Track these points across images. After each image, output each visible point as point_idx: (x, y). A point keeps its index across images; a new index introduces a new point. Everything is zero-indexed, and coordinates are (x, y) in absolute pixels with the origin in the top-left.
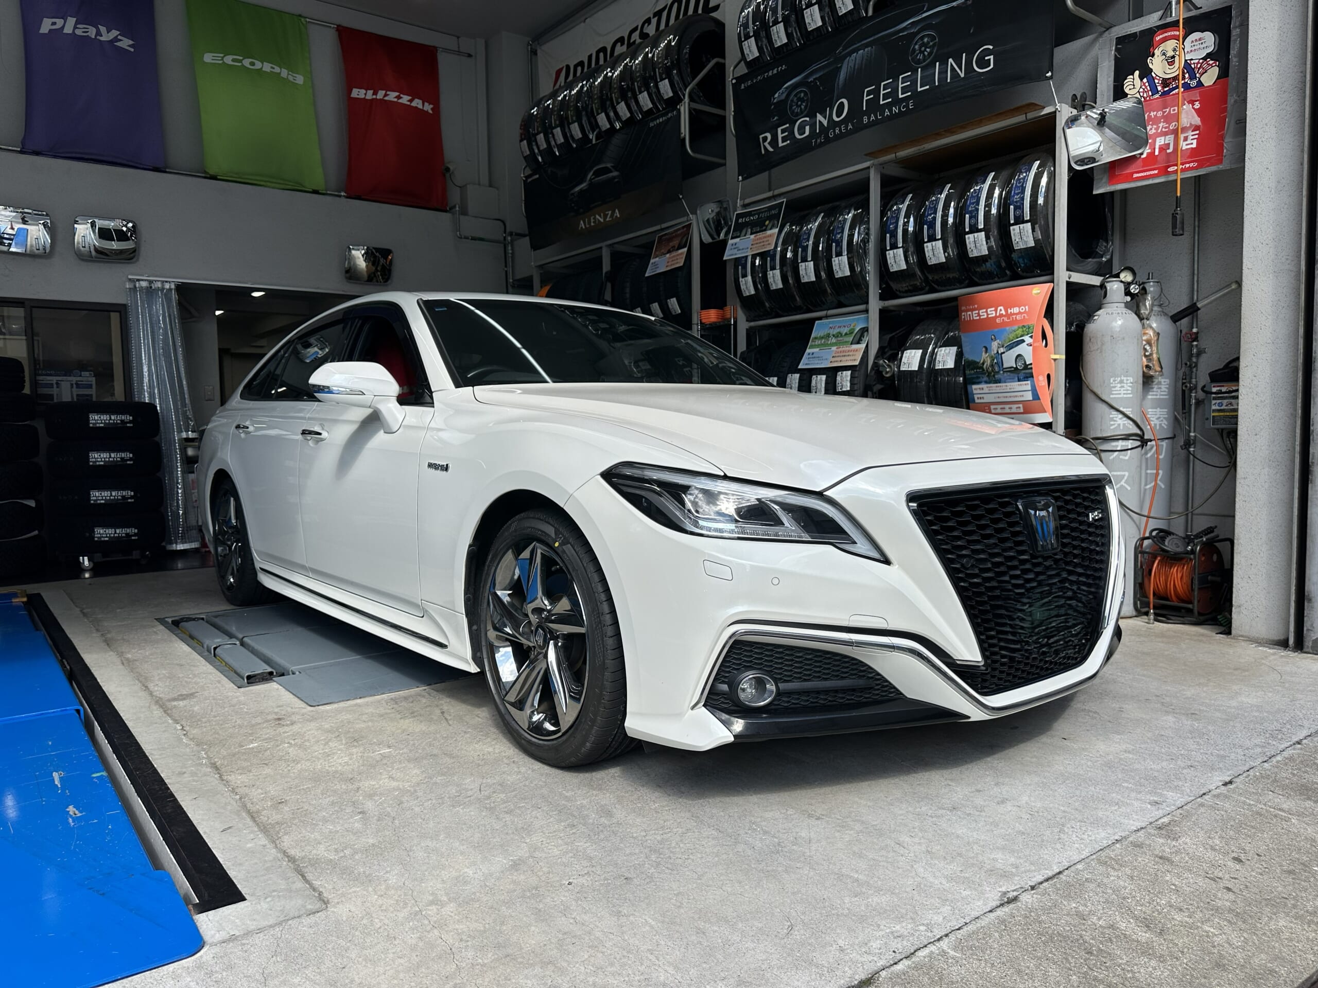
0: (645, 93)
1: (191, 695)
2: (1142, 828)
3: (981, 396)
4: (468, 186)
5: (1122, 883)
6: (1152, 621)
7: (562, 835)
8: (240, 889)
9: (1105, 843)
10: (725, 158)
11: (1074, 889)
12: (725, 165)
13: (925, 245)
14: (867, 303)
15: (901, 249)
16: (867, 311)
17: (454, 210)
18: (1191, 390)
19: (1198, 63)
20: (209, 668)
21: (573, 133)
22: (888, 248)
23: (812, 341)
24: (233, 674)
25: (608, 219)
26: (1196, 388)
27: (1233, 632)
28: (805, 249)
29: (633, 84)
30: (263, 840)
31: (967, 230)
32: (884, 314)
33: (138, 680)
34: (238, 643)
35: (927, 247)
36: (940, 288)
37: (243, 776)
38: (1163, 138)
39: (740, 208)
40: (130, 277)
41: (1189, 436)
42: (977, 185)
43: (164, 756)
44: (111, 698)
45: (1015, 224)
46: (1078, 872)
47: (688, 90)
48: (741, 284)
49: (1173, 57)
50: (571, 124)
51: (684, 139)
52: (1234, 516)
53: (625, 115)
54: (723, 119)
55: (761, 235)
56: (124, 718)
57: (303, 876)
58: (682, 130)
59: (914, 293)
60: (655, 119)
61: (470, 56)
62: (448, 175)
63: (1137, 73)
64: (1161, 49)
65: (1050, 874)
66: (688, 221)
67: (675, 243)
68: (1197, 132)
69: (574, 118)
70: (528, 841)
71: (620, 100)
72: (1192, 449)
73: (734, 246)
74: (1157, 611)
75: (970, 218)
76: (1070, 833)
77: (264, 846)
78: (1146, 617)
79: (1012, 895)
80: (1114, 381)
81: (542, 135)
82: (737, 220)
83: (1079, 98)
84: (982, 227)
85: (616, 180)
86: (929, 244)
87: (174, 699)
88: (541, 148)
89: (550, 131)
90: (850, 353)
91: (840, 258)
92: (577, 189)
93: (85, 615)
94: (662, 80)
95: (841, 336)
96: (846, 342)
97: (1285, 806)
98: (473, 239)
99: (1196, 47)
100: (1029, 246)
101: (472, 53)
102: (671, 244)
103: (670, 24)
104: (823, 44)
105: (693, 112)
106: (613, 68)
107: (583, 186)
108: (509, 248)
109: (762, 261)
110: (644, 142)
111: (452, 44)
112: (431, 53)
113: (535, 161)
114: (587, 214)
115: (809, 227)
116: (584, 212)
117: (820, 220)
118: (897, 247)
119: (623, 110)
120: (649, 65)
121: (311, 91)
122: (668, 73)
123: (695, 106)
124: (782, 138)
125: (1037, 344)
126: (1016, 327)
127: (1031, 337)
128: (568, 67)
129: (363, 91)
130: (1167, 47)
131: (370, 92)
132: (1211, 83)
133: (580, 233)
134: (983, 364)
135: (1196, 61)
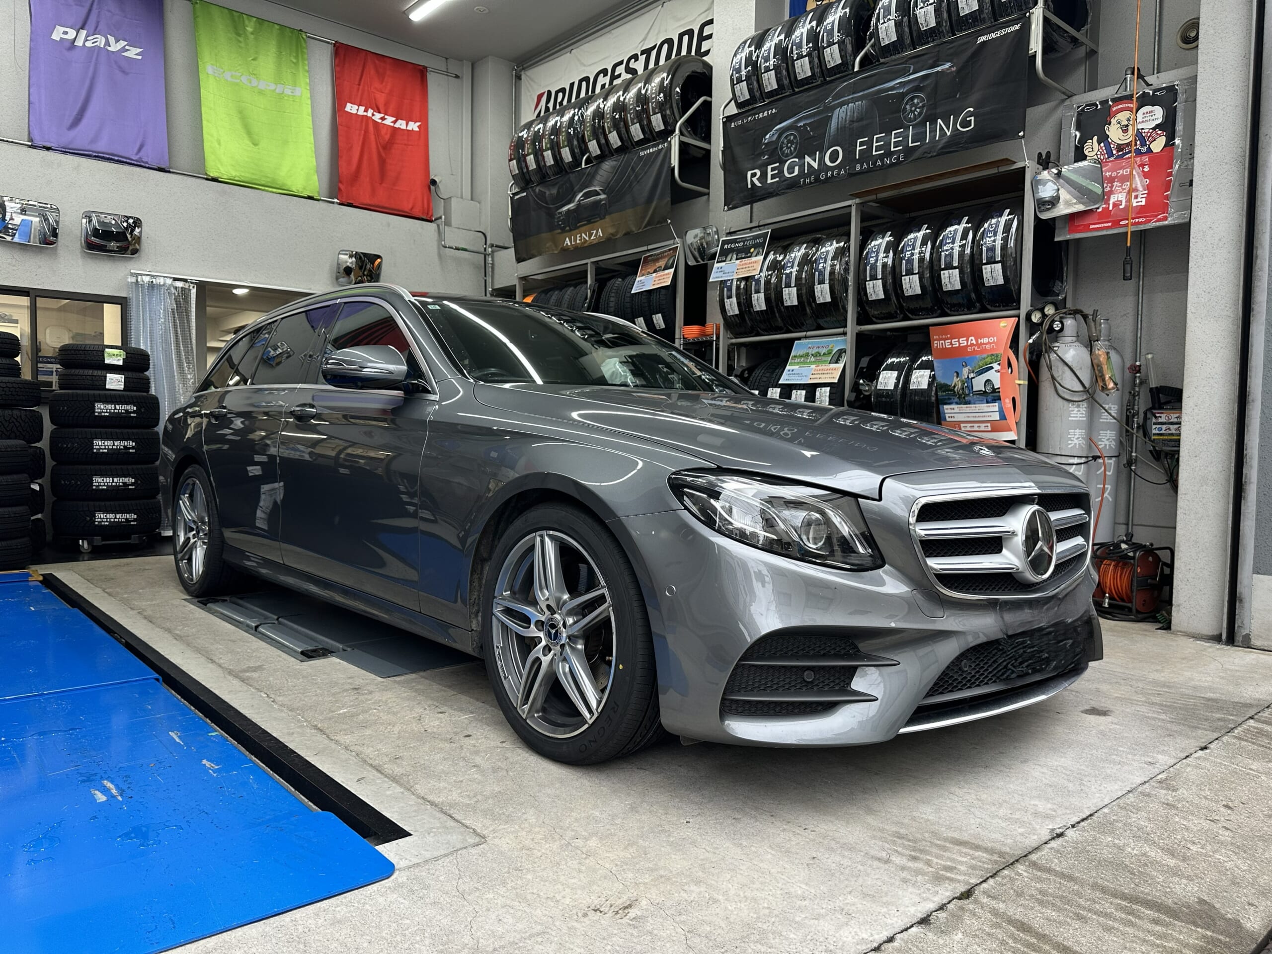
0: (638, 125)
1: (259, 668)
2: (1145, 782)
3: (952, 415)
4: (452, 199)
5: (1142, 823)
8: (401, 826)
9: (1120, 794)
10: (708, 188)
11: (1107, 827)
13: (903, 278)
14: (845, 326)
15: (880, 280)
16: (844, 334)
17: (439, 221)
18: (1133, 417)
19: (1148, 132)
20: (261, 644)
21: (563, 156)
22: (868, 279)
23: (792, 359)
25: (593, 238)
26: (1138, 414)
27: (1173, 627)
28: (788, 276)
29: (626, 115)
30: (399, 789)
31: (943, 266)
33: (199, 653)
34: (276, 622)
35: (905, 280)
36: (914, 317)
37: (349, 736)
39: (726, 235)
40: (132, 271)
41: (1131, 456)
42: (952, 226)
43: (266, 719)
44: (185, 670)
45: (987, 263)
47: (678, 124)
48: (726, 304)
49: (1127, 126)
50: (562, 148)
51: (673, 169)
52: (1175, 528)
53: (616, 143)
55: (746, 261)
56: (207, 686)
57: (451, 817)
58: (672, 162)
59: (889, 320)
60: (646, 149)
61: (457, 77)
62: (432, 188)
63: (1095, 138)
64: (1116, 119)
65: (1084, 816)
66: (674, 244)
67: (662, 263)
69: (566, 143)
71: (612, 129)
72: (1133, 468)
73: (720, 270)
75: (946, 256)
76: (1089, 785)
79: (1059, 831)
80: (1073, 405)
81: (532, 156)
84: (957, 264)
85: (603, 202)
86: (907, 278)
87: (245, 671)
88: (531, 168)
89: (540, 153)
90: (829, 372)
91: (822, 286)
92: (565, 208)
93: (110, 594)
94: (655, 113)
95: (820, 355)
96: (825, 361)
97: (1253, 767)
98: (457, 249)
99: (1147, 119)
101: (459, 75)
102: (658, 265)
103: (661, 64)
104: (811, 93)
105: (682, 145)
106: (605, 99)
107: (571, 206)
108: (489, 259)
109: (746, 284)
110: (633, 169)
111: (440, 64)
112: (421, 73)
113: (523, 179)
114: (574, 232)
115: (793, 255)
116: (571, 230)
117: (803, 251)
118: (877, 279)
119: (614, 139)
120: (642, 99)
121: (309, 102)
122: (661, 107)
123: (684, 139)
124: (772, 175)
125: (1004, 371)
126: (985, 356)
127: (999, 364)
128: (549, 92)
129: (356, 107)
130: (1123, 117)
131: (362, 108)
132: (1159, 150)
133: (565, 250)
134: (954, 387)
135: (1147, 130)
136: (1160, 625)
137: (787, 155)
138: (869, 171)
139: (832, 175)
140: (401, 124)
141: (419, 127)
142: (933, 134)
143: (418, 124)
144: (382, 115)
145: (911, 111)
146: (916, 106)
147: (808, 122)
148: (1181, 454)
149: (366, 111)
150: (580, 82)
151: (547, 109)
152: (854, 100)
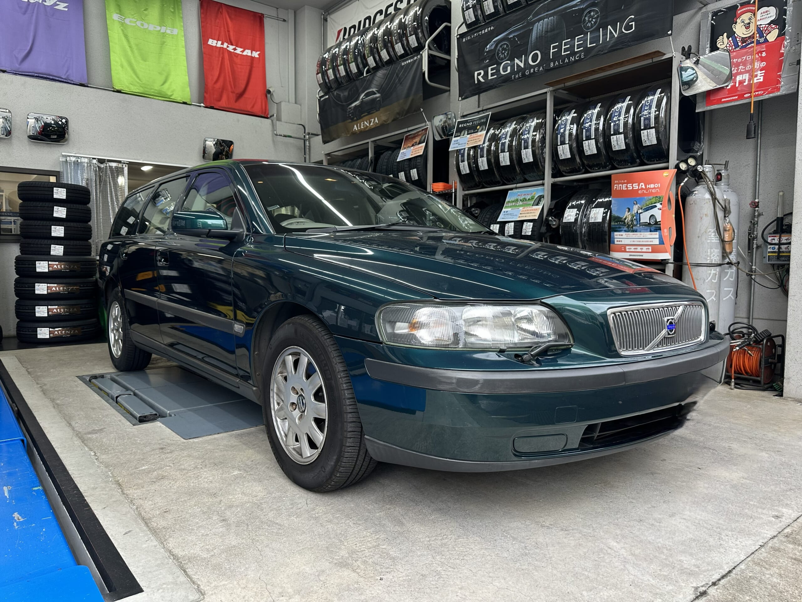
0: (400, 44)
1: (101, 430)
2: (775, 536)
3: (620, 240)
4: (282, 103)
5: (775, 580)
6: (732, 388)
7: (370, 539)
8: (138, 582)
9: (754, 549)
10: (449, 86)
11: (745, 585)
12: (449, 91)
13: (584, 142)
14: (544, 179)
15: (568, 145)
16: (543, 184)
17: (272, 118)
18: (754, 239)
19: (765, 27)
20: (113, 411)
21: (351, 69)
22: (559, 144)
23: (507, 204)
24: (128, 415)
25: (371, 124)
26: (757, 238)
27: (784, 395)
28: (503, 145)
29: (392, 39)
30: (155, 543)
31: (612, 133)
32: (554, 186)
33: (64, 418)
34: (132, 393)
36: (592, 170)
37: (138, 491)
38: (741, 76)
39: (460, 118)
40: (63, 154)
41: (752, 269)
42: (619, 103)
43: (81, 475)
44: (45, 431)
45: (644, 129)
46: (742, 571)
47: (427, 42)
48: (460, 166)
49: (749, 23)
50: (350, 63)
51: (424, 74)
52: (786, 321)
53: (386, 58)
54: (449, 62)
55: (474, 135)
56: (54, 446)
57: (185, 571)
58: (423, 68)
59: (574, 174)
60: (406, 61)
61: (284, 21)
62: (269, 96)
63: (725, 34)
64: (741, 19)
65: (724, 573)
66: (425, 126)
67: (417, 140)
68: (764, 71)
69: (353, 60)
70: (346, 544)
71: (383, 48)
72: (753, 277)
73: (456, 142)
74: (737, 381)
75: (614, 125)
76: (727, 540)
77: (156, 546)
78: (729, 385)
79: (703, 589)
81: (331, 70)
82: (458, 125)
83: (686, 50)
84: (622, 131)
85: (379, 99)
86: (586, 142)
87: (89, 433)
88: (331, 79)
89: (336, 68)
90: (532, 212)
91: (527, 150)
92: (353, 105)
93: (29, 373)
94: (411, 35)
95: (526, 200)
96: (529, 204)
98: (285, 136)
99: (764, 17)
100: (653, 143)
101: (286, 19)
102: (415, 141)
104: (518, 13)
105: (430, 57)
106: (378, 28)
107: (357, 103)
108: (307, 143)
109: (474, 152)
110: (397, 75)
111: (273, 12)
112: (259, 19)
113: (326, 87)
114: (359, 121)
115: (506, 130)
116: (357, 120)
117: (513, 126)
118: (565, 144)
119: (384, 55)
120: (402, 26)
121: (183, 39)
122: (415, 31)
123: (431, 52)
124: (491, 74)
125: (664, 209)
126: (651, 197)
127: (661, 204)
128: (345, 29)
129: (215, 42)
130: (746, 17)
131: (220, 43)
132: (773, 40)
133: (354, 133)
134: (625, 219)
135: (764, 26)
136: (776, 393)
137: (502, 59)
138: (559, 67)
139: (534, 71)
140: (248, 52)
141: (259, 55)
142: (605, 37)
143: (258, 53)
144: (234, 47)
145: (589, 22)
146: (592, 17)
147: (516, 34)
148: (791, 266)
149: (222, 44)
150: (365, 20)
151: (344, 39)
152: (548, 16)
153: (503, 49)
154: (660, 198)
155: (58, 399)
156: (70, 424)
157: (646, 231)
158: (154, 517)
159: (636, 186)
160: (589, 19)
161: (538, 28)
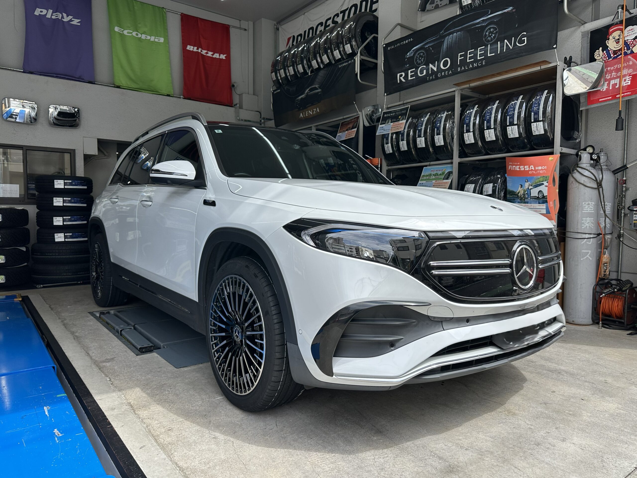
0: (338, 50)
1: (112, 359)
4: (243, 95)
6: (600, 327)
12: (376, 87)
13: (485, 131)
14: (452, 159)
15: (472, 133)
17: (236, 106)
18: (621, 210)
20: (119, 343)
21: (299, 69)
22: (465, 132)
23: (422, 177)
24: (132, 347)
25: (314, 113)
26: (624, 208)
28: (420, 131)
29: (331, 46)
30: (164, 456)
31: (508, 124)
32: (460, 164)
33: (84, 349)
34: (132, 328)
35: (486, 132)
36: (491, 153)
37: (146, 411)
38: (614, 80)
39: (385, 109)
41: (620, 233)
42: (513, 101)
43: (102, 398)
47: (359, 50)
48: (385, 147)
49: (619, 39)
50: (298, 65)
51: (357, 74)
53: (326, 61)
54: (376, 64)
55: (396, 123)
56: (79, 373)
58: (356, 70)
59: (477, 155)
60: (342, 63)
61: (245, 30)
62: (233, 89)
63: (601, 49)
66: (357, 115)
67: (351, 126)
68: (631, 77)
69: (300, 62)
71: (324, 54)
72: (621, 239)
73: (382, 128)
74: (604, 322)
75: (510, 118)
77: (165, 459)
78: (597, 325)
80: (585, 204)
81: (283, 70)
82: (384, 115)
83: (568, 59)
84: (516, 123)
85: (320, 93)
87: (104, 362)
88: (282, 77)
89: (287, 68)
90: (443, 184)
91: (439, 136)
92: (300, 97)
94: (346, 44)
95: (438, 175)
96: (441, 178)
100: (541, 133)
101: (247, 29)
102: (348, 126)
103: (351, 17)
105: (362, 61)
106: (321, 38)
107: (303, 96)
109: (396, 136)
110: (335, 75)
111: (237, 24)
112: (226, 29)
113: (278, 83)
114: (305, 110)
115: (422, 120)
116: (303, 109)
117: (428, 117)
118: (470, 132)
119: (325, 59)
120: (339, 36)
121: (168, 45)
122: (350, 41)
123: (363, 57)
124: (411, 75)
125: (550, 186)
126: (539, 177)
127: (547, 182)
128: (294, 36)
129: (192, 47)
130: (616, 34)
131: (196, 48)
133: (300, 120)
134: (518, 193)
135: (630, 41)
137: (419, 64)
138: (465, 71)
139: (444, 74)
140: (216, 56)
141: (225, 57)
142: (502, 48)
143: (225, 55)
144: (206, 51)
145: (489, 36)
146: (492, 33)
147: (431, 45)
149: (198, 49)
150: (309, 30)
151: (293, 45)
152: (456, 31)
153: (420, 56)
154: (546, 177)
155: (77, 332)
156: (88, 353)
157: (536, 202)
158: (161, 434)
159: (527, 168)
160: (489, 34)
161: (448, 41)
